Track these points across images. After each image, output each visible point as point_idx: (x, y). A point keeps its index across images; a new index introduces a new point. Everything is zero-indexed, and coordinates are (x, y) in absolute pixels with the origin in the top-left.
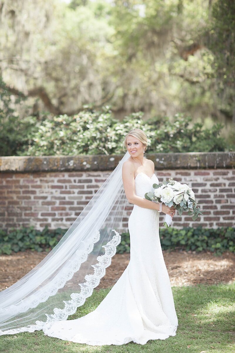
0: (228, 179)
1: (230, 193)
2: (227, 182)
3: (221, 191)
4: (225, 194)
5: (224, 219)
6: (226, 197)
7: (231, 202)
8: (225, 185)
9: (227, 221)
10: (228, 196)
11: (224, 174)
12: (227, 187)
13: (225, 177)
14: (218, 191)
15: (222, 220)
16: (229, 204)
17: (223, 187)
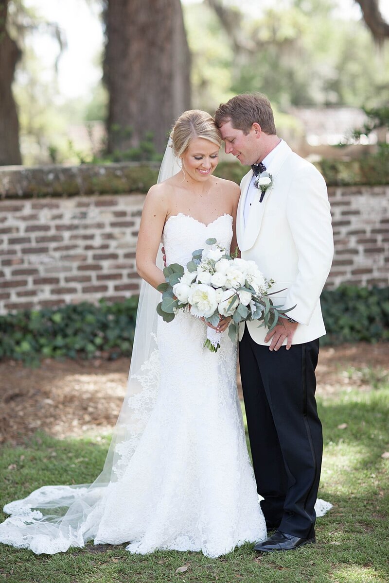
0: (24, 219)
1: (26, 245)
2: (22, 225)
3: (12, 241)
4: (18, 247)
5: (19, 294)
6: (19, 255)
7: (30, 263)
8: (17, 230)
9: (23, 300)
10: (25, 251)
11: (17, 209)
12: (22, 234)
13: (18, 214)
14: (6, 242)
15: (14, 299)
16: (25, 266)
17: (14, 235)
